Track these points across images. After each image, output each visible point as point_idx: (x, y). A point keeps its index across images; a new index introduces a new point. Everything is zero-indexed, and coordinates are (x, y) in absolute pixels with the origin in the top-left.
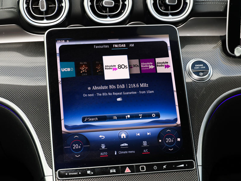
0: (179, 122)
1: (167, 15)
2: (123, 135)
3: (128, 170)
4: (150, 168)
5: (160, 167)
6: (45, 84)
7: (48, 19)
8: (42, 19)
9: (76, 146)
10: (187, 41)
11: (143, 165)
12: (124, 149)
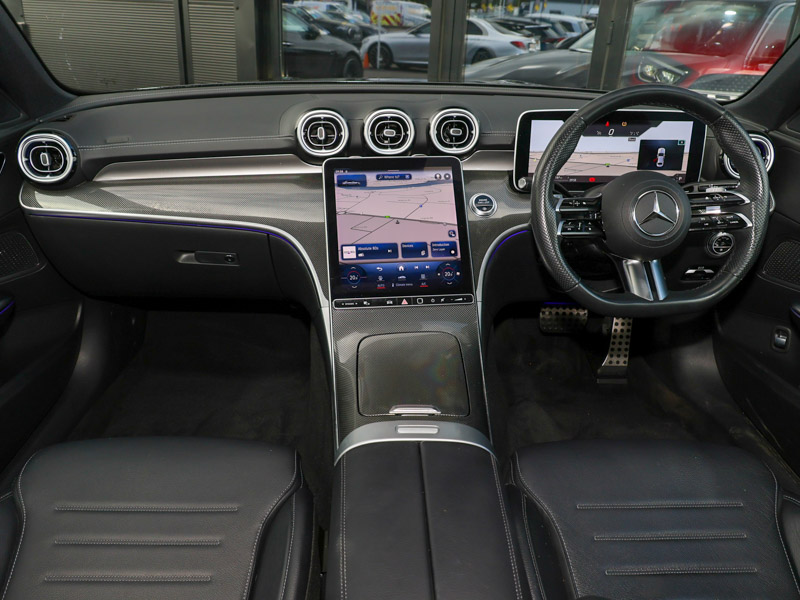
0: (459, 256)
1: (451, 146)
2: (401, 268)
3: (405, 302)
4: (427, 301)
5: (438, 300)
6: (322, 221)
7: (326, 148)
8: (321, 148)
9: (353, 277)
10: (471, 175)
11: (420, 297)
12: (402, 282)
